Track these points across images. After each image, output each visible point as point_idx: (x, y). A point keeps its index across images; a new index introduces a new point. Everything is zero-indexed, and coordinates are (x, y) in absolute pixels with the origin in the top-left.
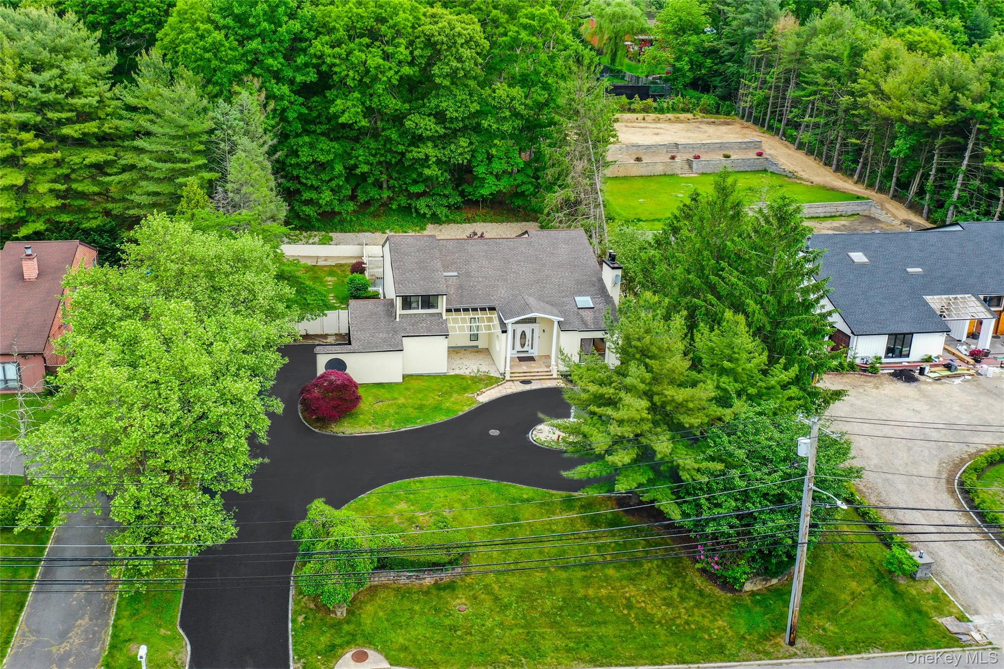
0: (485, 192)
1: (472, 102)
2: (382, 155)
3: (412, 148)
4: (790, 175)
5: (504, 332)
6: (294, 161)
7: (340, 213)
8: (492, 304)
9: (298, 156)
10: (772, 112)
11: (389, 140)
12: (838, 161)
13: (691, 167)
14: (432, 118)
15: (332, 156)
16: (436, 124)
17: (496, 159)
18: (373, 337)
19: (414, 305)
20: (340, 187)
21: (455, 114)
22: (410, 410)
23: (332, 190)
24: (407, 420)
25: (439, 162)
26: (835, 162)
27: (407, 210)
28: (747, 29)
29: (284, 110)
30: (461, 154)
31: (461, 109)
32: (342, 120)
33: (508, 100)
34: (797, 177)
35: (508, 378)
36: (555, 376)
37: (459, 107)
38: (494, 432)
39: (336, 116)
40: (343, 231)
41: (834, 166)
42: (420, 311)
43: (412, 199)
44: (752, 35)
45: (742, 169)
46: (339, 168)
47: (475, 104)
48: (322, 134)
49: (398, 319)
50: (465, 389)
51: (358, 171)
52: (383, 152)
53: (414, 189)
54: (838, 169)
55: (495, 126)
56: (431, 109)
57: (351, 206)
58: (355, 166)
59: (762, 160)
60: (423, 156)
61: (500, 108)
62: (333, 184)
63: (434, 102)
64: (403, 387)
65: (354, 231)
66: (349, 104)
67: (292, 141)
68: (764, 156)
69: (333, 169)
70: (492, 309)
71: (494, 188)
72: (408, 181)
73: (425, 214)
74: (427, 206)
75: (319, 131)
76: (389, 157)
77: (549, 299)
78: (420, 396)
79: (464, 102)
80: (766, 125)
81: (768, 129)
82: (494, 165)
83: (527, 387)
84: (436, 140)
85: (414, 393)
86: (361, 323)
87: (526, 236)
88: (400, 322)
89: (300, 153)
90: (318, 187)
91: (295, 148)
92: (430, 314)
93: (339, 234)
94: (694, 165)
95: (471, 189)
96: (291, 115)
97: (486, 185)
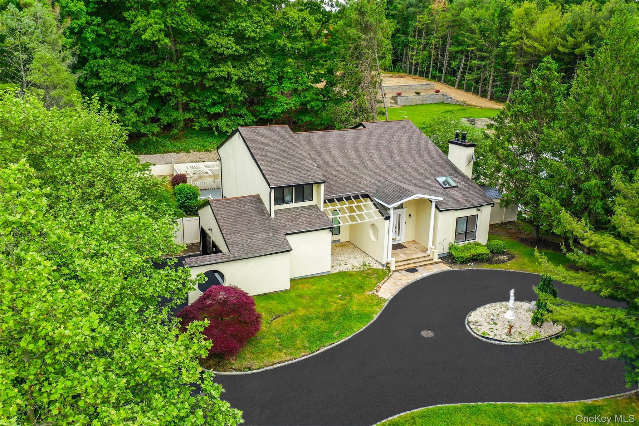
0: (277, 110)
1: (266, 24)
2: (183, 78)
3: (213, 68)
4: (462, 104)
5: (388, 218)
6: (95, 82)
7: (145, 135)
8: (364, 192)
9: (99, 78)
10: (433, 67)
11: (190, 61)
12: (492, 92)
13: (396, 101)
14: (231, 38)
15: (134, 79)
16: (234, 43)
17: (286, 79)
18: (251, 238)
19: (287, 198)
20: (143, 108)
21: (253, 35)
22: (318, 323)
23: (136, 112)
24: (321, 337)
25: (240, 82)
26: (489, 93)
27: (208, 131)
28: (412, 9)
29: (82, 29)
30: (259, 73)
31: (258, 30)
32: (145, 36)
33: (300, 22)
34: (468, 105)
35: (393, 268)
36: (436, 260)
37: (256, 28)
38: (427, 334)
39: (137, 35)
40: (148, 153)
41: (489, 97)
42: (294, 205)
43: (210, 120)
44: (415, 14)
45: (428, 102)
46: (141, 90)
47: (268, 26)
48: (122, 57)
49: (273, 216)
50: (361, 287)
51: (162, 92)
52: (183, 74)
53: (212, 110)
54: (492, 99)
55: (289, 45)
56: (230, 30)
57: (156, 128)
58: (157, 88)
59: (440, 96)
60: (224, 74)
61: (294, 28)
62: (138, 106)
63: (232, 24)
64: (293, 294)
65: (159, 153)
66: (151, 21)
67: (92, 62)
68: (440, 93)
69: (136, 91)
70: (366, 196)
71: (285, 106)
72: (207, 103)
73: (226, 132)
74: (227, 125)
75: (118, 54)
76: (190, 78)
77: (414, 182)
78: (320, 302)
79: (259, 24)
80: (430, 75)
81: (431, 78)
82: (284, 85)
83: (418, 276)
84: (236, 59)
85: (311, 300)
86: (231, 224)
87: (361, 127)
88: (276, 219)
89: (101, 74)
90: (121, 110)
91: (94, 69)
92: (305, 207)
93: (144, 156)
94: (399, 100)
95: (262, 109)
96: (89, 35)
97: (279, 104)
